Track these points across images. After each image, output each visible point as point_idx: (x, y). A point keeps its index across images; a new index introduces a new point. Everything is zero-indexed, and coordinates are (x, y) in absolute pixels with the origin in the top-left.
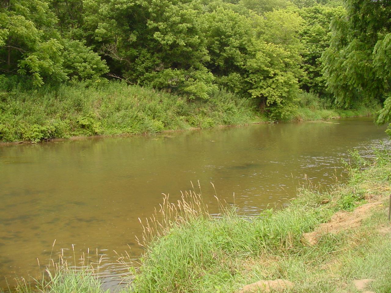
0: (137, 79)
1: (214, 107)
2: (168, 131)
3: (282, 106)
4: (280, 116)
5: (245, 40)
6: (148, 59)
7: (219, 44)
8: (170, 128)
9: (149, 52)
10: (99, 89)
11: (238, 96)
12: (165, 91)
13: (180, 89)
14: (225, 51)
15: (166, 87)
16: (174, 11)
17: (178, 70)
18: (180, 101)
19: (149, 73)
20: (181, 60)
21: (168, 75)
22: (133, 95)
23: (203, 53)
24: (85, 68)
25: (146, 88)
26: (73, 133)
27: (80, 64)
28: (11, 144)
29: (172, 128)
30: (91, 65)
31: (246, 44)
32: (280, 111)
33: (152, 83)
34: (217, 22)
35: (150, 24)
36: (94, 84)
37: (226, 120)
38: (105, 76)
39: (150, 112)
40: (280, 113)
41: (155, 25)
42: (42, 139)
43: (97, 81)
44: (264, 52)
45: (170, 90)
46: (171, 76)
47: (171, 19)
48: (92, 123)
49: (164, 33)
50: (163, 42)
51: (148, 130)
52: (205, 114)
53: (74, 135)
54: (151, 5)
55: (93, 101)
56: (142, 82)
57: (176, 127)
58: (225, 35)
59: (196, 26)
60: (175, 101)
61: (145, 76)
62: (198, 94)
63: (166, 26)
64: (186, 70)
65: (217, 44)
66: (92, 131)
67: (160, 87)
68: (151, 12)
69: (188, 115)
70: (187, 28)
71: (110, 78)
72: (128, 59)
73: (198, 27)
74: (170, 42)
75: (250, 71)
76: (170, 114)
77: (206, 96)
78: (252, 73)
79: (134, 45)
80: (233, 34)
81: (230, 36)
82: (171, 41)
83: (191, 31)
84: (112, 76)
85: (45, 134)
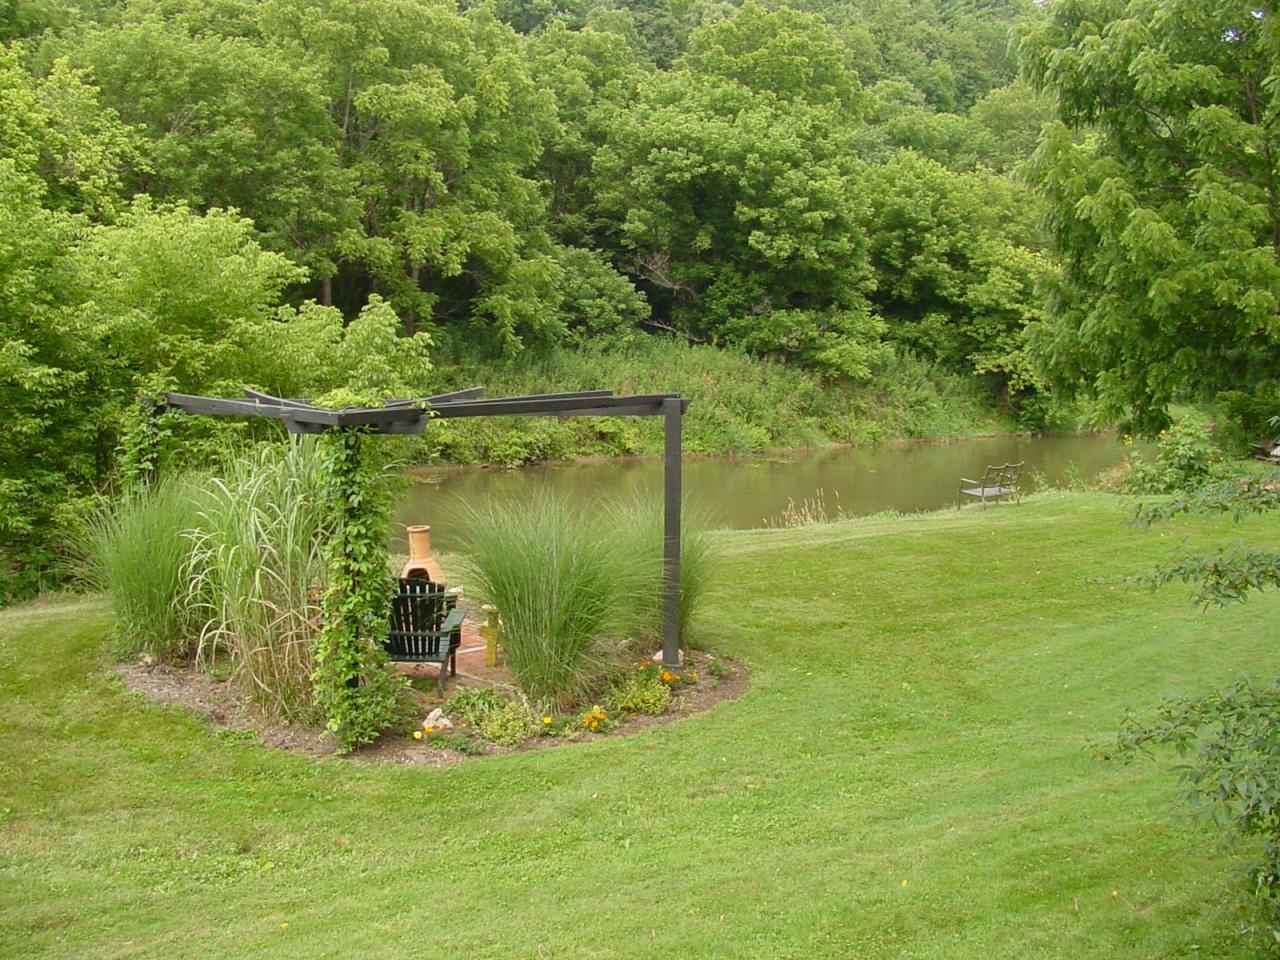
0: (710, 329)
1: (884, 396)
2: (778, 450)
3: (1046, 394)
4: (1043, 419)
5: (962, 238)
6: (735, 286)
7: (903, 247)
8: (783, 444)
9: (737, 271)
10: (630, 355)
11: (945, 369)
12: (772, 359)
13: (805, 355)
14: (913, 265)
15: (775, 350)
16: (796, 184)
17: (802, 311)
18: (807, 383)
19: (739, 318)
20: (812, 287)
21: (778, 324)
22: (703, 369)
23: (861, 273)
24: (602, 308)
25: (730, 354)
26: (583, 449)
27: (591, 302)
28: (466, 468)
29: (789, 444)
30: (614, 303)
31: (965, 246)
32: (1044, 406)
33: (745, 340)
34: (898, 194)
35: (741, 213)
36: (619, 344)
37: (912, 427)
38: (642, 325)
39: (739, 408)
40: (1044, 411)
41: (753, 214)
42: (527, 460)
43: (626, 339)
44: (1007, 269)
45: (783, 359)
46: (786, 327)
47: (788, 203)
48: (622, 430)
49: (773, 232)
50: (769, 253)
51: (737, 447)
52: (864, 413)
53: (583, 454)
54: (744, 170)
55: (620, 384)
56: (722, 336)
57: (798, 442)
58: (915, 227)
59: (845, 214)
60: (794, 381)
61: (728, 325)
62: (845, 367)
63: (776, 215)
64: (822, 310)
65: (898, 247)
66: (621, 446)
67: (762, 351)
68: (744, 187)
69: (825, 414)
70: (825, 220)
71: (652, 330)
72: (689, 286)
73: (849, 217)
74: (784, 254)
75: (976, 310)
76: (784, 412)
77: (863, 372)
78: (979, 314)
79: (706, 256)
80: (933, 225)
81: (928, 229)
82: (786, 251)
83: (834, 226)
84: (656, 324)
85: (532, 450)
